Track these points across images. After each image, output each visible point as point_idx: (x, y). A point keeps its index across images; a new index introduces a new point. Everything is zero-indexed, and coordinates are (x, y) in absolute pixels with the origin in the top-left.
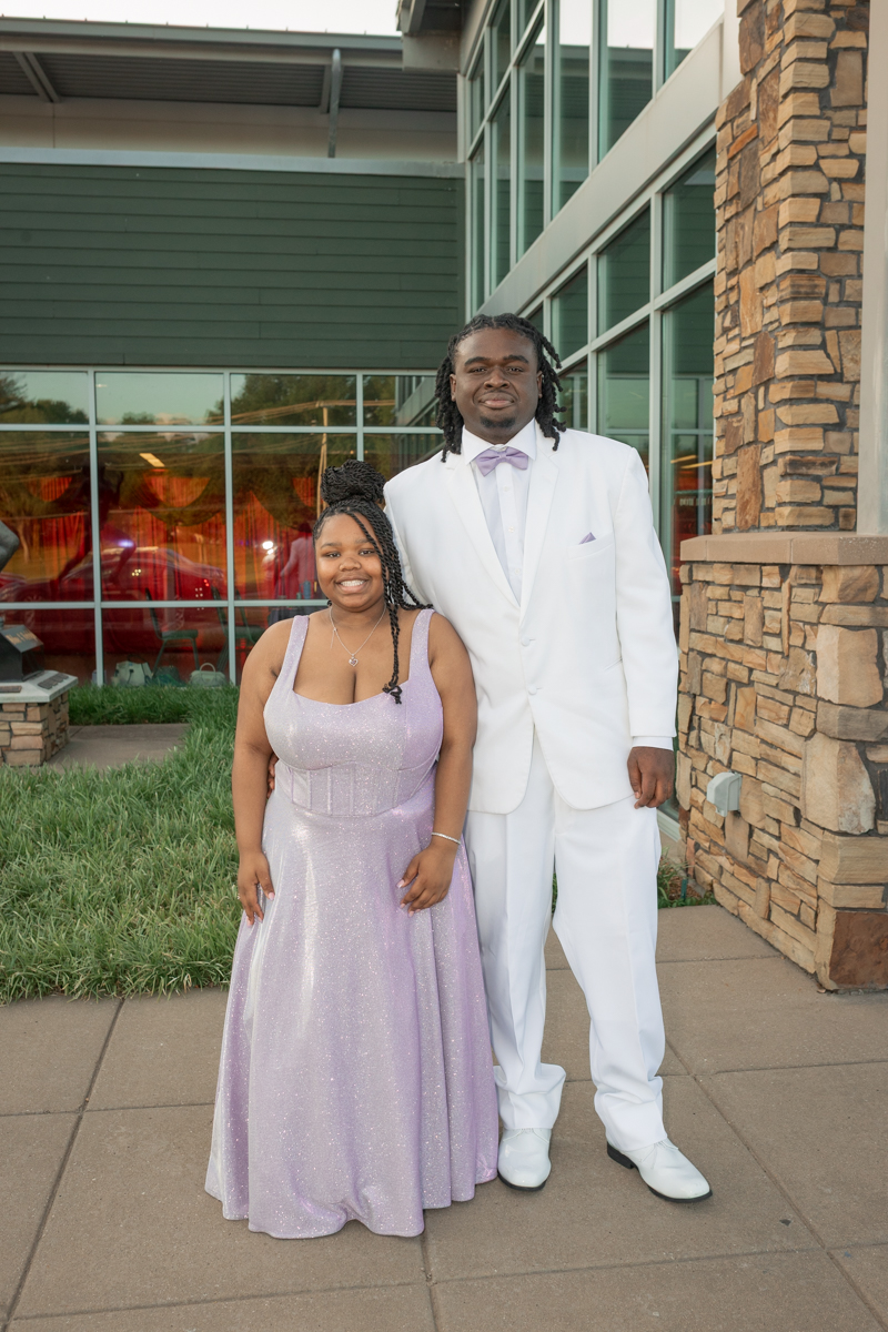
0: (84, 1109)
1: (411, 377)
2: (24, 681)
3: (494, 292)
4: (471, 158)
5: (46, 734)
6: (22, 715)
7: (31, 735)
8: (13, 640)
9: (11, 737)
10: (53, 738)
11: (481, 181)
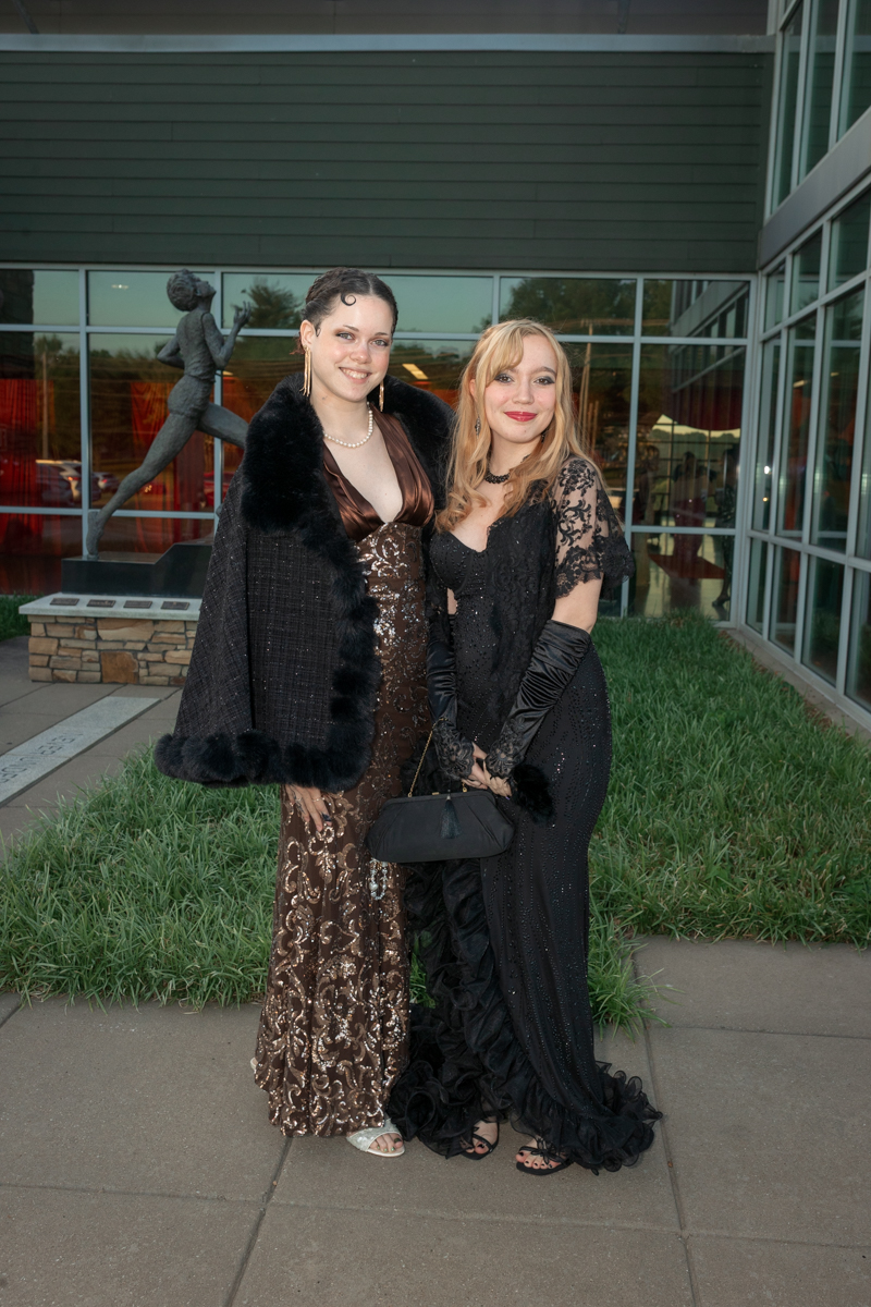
0: (269, 1199)
1: (690, 281)
3: (802, 182)
4: (784, 29)
11: (795, 56)
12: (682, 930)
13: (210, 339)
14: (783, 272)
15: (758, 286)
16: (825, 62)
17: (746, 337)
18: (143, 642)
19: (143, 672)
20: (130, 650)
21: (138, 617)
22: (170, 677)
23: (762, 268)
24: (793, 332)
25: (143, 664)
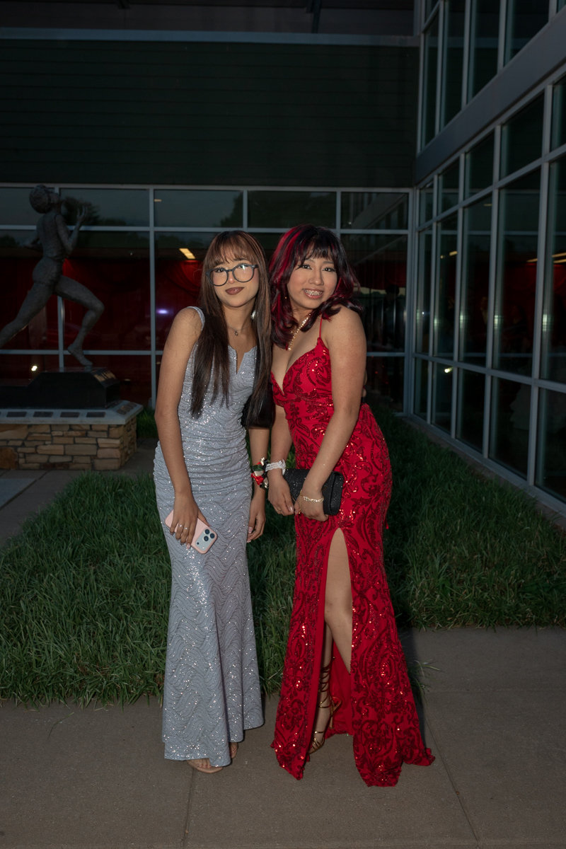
0: (185, 844)
2: (107, 408)
3: (443, 129)
4: (425, 32)
5: (122, 447)
6: (105, 433)
7: (112, 448)
8: (100, 379)
9: (98, 449)
10: (126, 450)
12: (425, 623)
13: (62, 232)
14: (432, 187)
15: (414, 195)
16: (455, 55)
17: (406, 228)
18: (20, 440)
19: (21, 461)
20: (12, 446)
21: (17, 423)
22: (40, 463)
23: (417, 184)
24: (440, 225)
25: (21, 455)
